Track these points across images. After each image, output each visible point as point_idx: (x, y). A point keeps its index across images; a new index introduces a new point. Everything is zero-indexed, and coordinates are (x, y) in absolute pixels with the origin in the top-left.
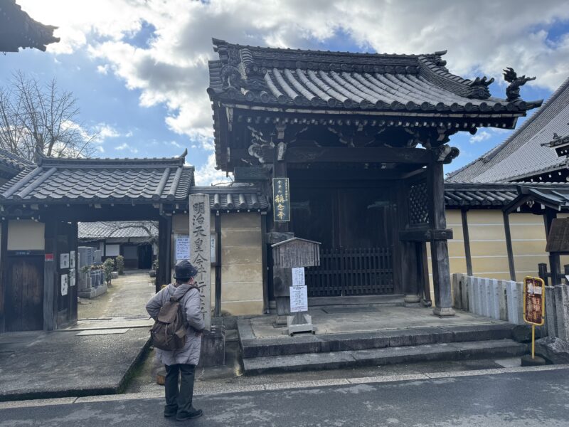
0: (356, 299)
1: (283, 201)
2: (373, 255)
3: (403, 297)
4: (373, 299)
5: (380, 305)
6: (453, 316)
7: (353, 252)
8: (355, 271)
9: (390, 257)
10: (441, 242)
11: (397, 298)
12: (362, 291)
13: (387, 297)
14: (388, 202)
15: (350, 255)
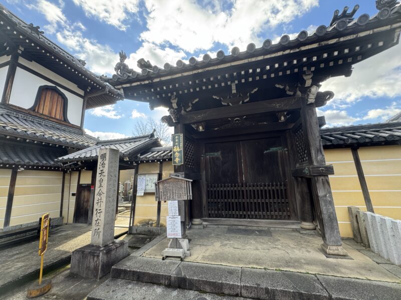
0: (257, 223)
1: (179, 150)
2: (270, 188)
3: (299, 223)
4: (271, 223)
5: (277, 229)
6: (344, 256)
7: (254, 186)
8: (255, 201)
9: (285, 190)
10: (321, 178)
11: (293, 224)
12: (262, 216)
13: (284, 223)
14: (280, 148)
15: (251, 188)
